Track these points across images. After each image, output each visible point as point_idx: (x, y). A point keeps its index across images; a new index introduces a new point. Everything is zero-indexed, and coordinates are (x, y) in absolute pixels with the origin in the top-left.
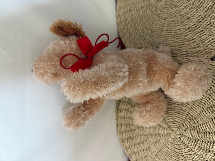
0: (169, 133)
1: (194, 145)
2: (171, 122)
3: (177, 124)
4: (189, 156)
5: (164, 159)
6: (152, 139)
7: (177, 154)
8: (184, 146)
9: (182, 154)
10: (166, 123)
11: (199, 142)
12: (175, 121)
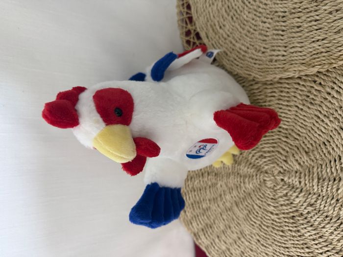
0: (262, 181)
1: (309, 180)
2: (260, 157)
3: (269, 157)
4: (310, 209)
5: (273, 243)
6: (240, 210)
7: (289, 216)
8: (295, 192)
9: (297, 211)
10: (251, 165)
11: (315, 169)
12: (265, 152)
